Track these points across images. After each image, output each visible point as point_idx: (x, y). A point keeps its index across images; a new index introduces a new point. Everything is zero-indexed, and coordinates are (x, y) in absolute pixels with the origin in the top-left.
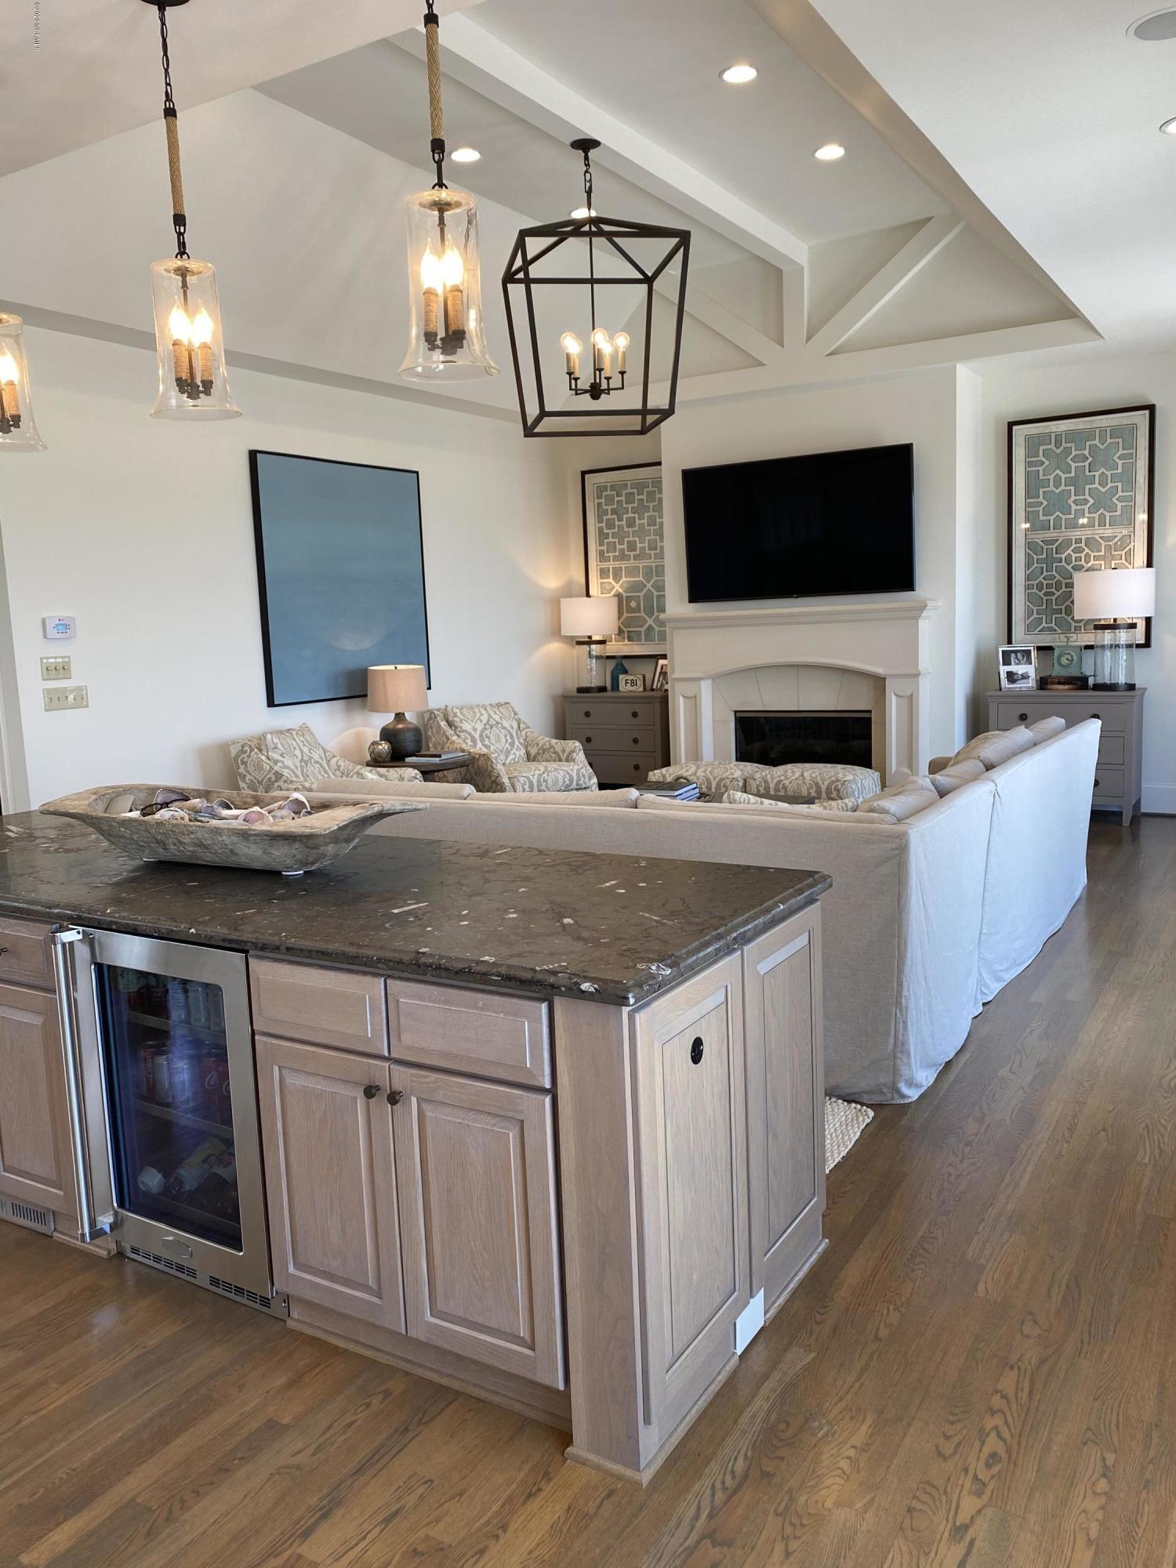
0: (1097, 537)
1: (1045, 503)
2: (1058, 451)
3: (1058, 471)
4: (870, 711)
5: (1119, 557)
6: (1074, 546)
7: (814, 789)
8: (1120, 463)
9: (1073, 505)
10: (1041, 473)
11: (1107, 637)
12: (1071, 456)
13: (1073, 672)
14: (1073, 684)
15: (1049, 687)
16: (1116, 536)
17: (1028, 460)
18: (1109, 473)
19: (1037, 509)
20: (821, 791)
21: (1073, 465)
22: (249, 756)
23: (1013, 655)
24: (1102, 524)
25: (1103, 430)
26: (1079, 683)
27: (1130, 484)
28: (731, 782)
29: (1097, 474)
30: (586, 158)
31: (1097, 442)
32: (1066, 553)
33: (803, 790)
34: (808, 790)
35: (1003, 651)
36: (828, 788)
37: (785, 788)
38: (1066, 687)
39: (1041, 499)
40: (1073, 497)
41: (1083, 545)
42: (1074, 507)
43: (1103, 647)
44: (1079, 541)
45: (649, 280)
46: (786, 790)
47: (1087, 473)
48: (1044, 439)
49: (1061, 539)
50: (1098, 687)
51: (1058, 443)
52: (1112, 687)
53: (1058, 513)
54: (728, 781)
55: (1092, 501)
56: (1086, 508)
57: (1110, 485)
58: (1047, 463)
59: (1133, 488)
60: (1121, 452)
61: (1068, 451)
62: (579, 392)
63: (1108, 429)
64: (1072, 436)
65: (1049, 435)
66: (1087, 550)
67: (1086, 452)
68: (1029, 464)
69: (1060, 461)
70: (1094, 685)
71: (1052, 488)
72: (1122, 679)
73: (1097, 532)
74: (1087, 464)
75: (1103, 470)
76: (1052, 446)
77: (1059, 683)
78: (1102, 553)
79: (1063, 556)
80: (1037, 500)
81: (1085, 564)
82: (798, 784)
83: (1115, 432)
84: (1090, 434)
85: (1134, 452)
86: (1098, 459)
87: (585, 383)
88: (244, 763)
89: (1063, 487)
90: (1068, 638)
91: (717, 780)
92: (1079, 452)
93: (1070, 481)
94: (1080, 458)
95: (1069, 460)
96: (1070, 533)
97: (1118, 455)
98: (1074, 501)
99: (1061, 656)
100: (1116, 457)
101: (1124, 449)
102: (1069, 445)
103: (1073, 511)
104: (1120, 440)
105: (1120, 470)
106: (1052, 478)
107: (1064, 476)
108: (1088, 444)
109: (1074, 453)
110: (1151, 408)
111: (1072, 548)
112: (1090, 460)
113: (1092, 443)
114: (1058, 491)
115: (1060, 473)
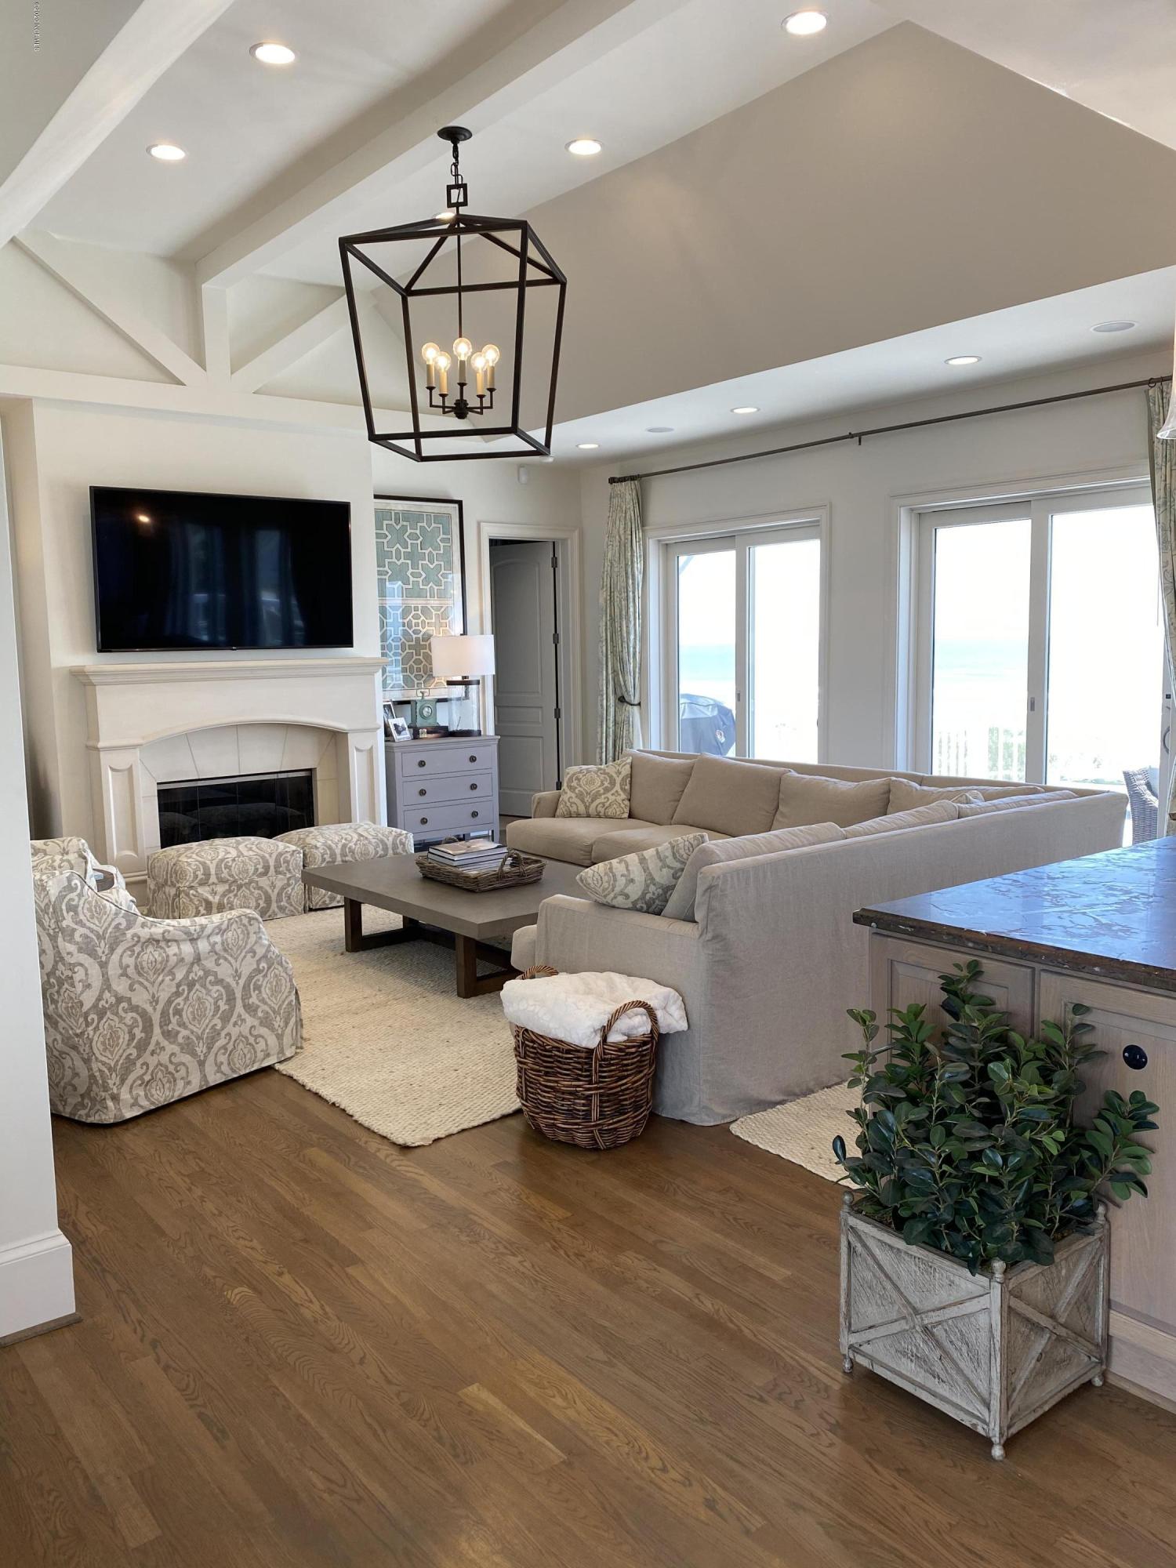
0: (429, 606)
1: (389, 572)
2: (397, 528)
3: (398, 545)
5: (444, 625)
6: (413, 612)
7: (381, 847)
8: (442, 545)
9: (410, 577)
11: (457, 692)
12: (407, 534)
13: (432, 722)
14: (437, 733)
15: (422, 736)
16: (442, 607)
18: (434, 553)
19: (383, 577)
20: (387, 848)
21: (409, 542)
22: (80, 895)
24: (432, 596)
25: (429, 515)
26: (442, 731)
27: (450, 564)
28: (292, 855)
29: (427, 552)
30: (455, 150)
31: (425, 524)
32: (408, 619)
33: (370, 849)
34: (375, 849)
36: (393, 843)
37: (352, 851)
38: (433, 735)
39: (386, 568)
40: (411, 570)
41: (419, 612)
42: (412, 579)
43: (451, 700)
44: (416, 609)
45: (407, 292)
46: (354, 853)
47: (420, 551)
48: (387, 516)
49: (403, 606)
50: (455, 734)
51: (397, 521)
52: (464, 734)
53: (399, 583)
54: (288, 855)
55: (424, 575)
56: (420, 580)
57: (436, 563)
58: (390, 537)
59: (451, 569)
60: (442, 536)
61: (404, 529)
62: (446, 410)
63: (433, 515)
64: (407, 516)
65: (391, 513)
66: (423, 618)
67: (418, 532)
68: (377, 536)
69: (399, 537)
70: (453, 733)
71: (394, 559)
72: (475, 728)
73: (429, 602)
74: (419, 542)
75: (430, 549)
76: (393, 523)
77: (428, 733)
78: (433, 621)
79: (406, 621)
80: (383, 569)
81: (421, 629)
82: (364, 845)
83: (438, 518)
84: (419, 517)
85: (450, 537)
86: (427, 539)
87: (450, 402)
88: (72, 908)
89: (402, 560)
90: (423, 693)
91: (274, 856)
92: (412, 531)
93: (408, 556)
94: (414, 537)
95: (405, 536)
96: (409, 602)
97: (440, 538)
98: (412, 574)
99: (422, 709)
100: (438, 540)
101: (443, 534)
102: (405, 523)
103: (411, 583)
104: (441, 526)
105: (442, 552)
106: (394, 550)
107: (403, 550)
108: (419, 524)
109: (409, 531)
110: (460, 503)
111: (412, 615)
112: (421, 538)
113: (421, 524)
114: (399, 563)
115: (400, 548)
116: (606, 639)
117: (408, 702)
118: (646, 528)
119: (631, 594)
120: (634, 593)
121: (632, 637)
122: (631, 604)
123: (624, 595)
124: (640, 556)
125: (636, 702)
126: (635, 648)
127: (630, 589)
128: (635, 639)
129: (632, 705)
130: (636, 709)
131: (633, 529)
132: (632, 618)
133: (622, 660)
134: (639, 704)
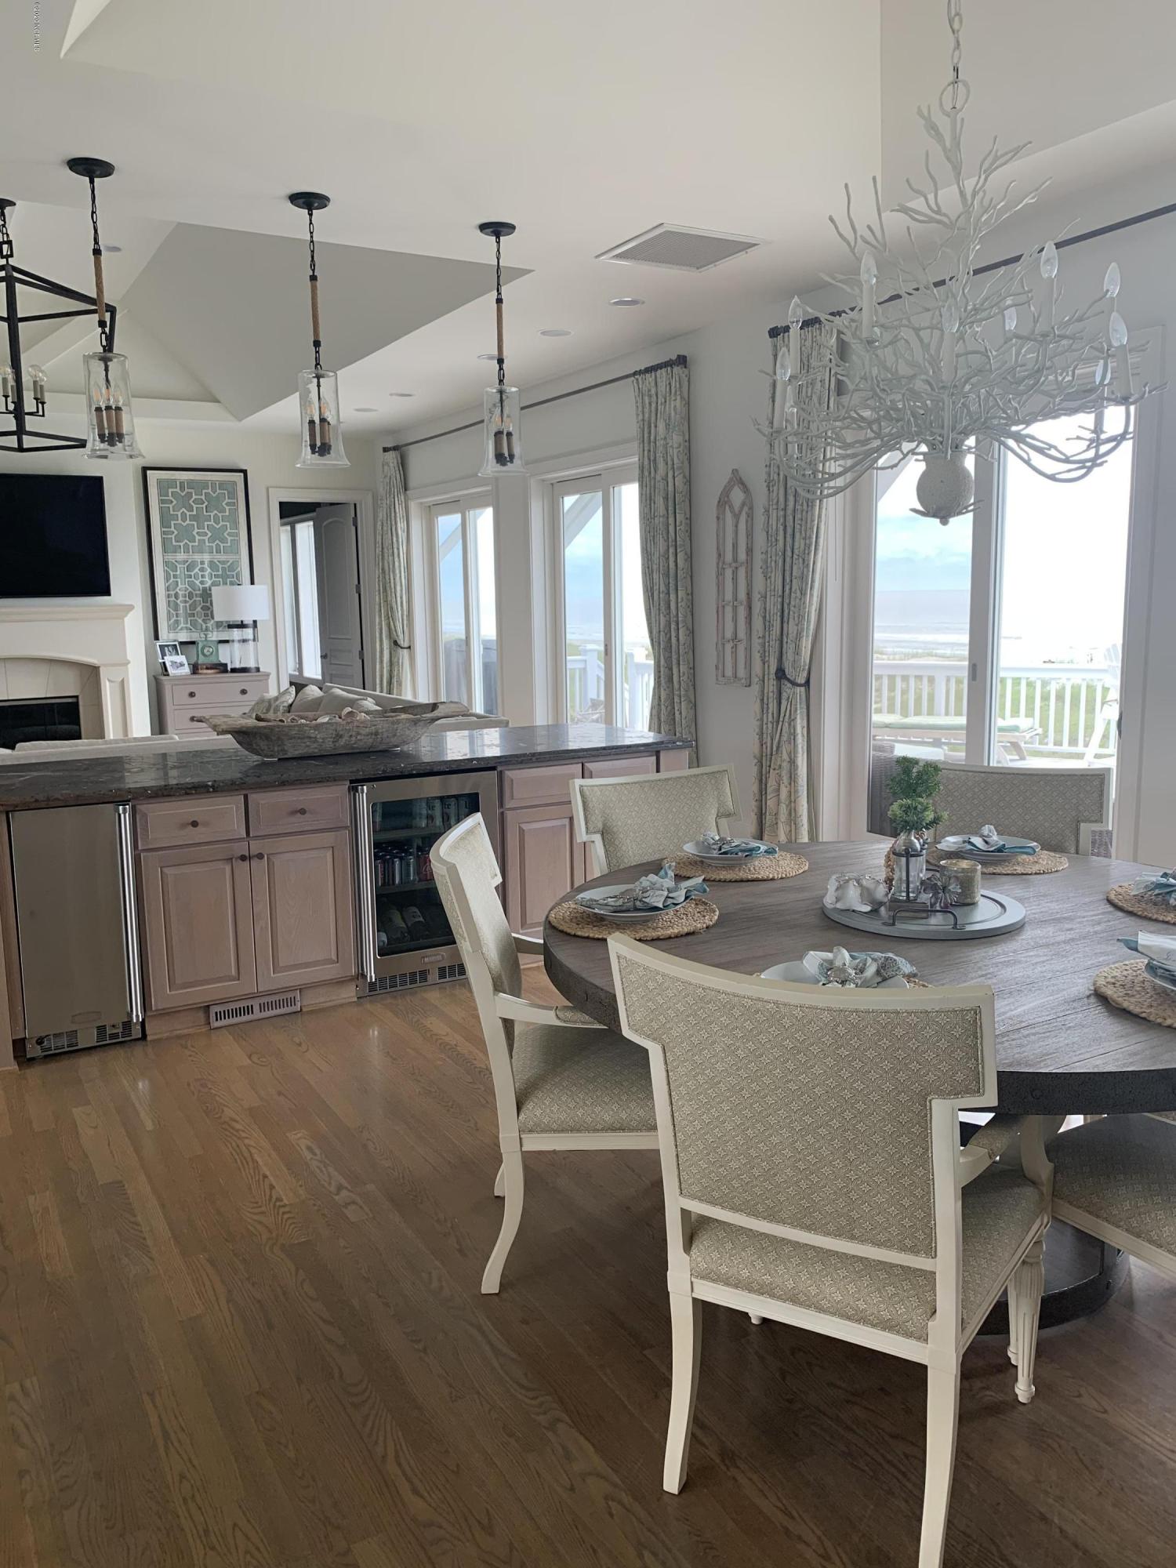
0: (216, 561)
1: (176, 532)
2: (183, 494)
3: (184, 509)
4: (77, 697)
6: (200, 566)
8: (227, 508)
9: (196, 536)
10: (171, 509)
11: (236, 634)
12: (192, 500)
13: (213, 660)
14: (216, 669)
15: (200, 671)
16: (229, 561)
17: (161, 498)
18: (220, 515)
19: (170, 536)
21: (195, 506)
23: (166, 648)
24: (218, 551)
25: (213, 483)
26: (222, 668)
27: (235, 524)
29: (212, 514)
31: (210, 491)
32: (195, 572)
35: (160, 646)
38: (212, 671)
39: (173, 529)
40: (196, 530)
41: (206, 566)
42: (197, 538)
43: (233, 641)
44: (203, 563)
47: (205, 514)
48: (172, 483)
49: (190, 561)
50: (234, 670)
51: (182, 488)
52: (244, 670)
53: (186, 541)
55: (210, 534)
56: (206, 538)
57: (221, 523)
58: (175, 502)
59: (237, 528)
60: (227, 500)
61: (190, 495)
63: (217, 483)
64: (191, 484)
65: (175, 481)
67: (203, 497)
68: (162, 502)
69: (185, 500)
70: (231, 669)
71: (180, 521)
72: (252, 664)
73: (216, 557)
74: (204, 506)
75: (216, 512)
76: (178, 490)
77: (207, 668)
78: (220, 573)
79: (192, 574)
80: (169, 529)
81: (208, 581)
83: (222, 485)
84: (204, 484)
85: (235, 501)
86: (213, 503)
89: (188, 522)
90: (206, 635)
92: (197, 497)
93: (193, 518)
94: (199, 502)
95: (191, 502)
96: (196, 557)
97: (225, 502)
98: (197, 533)
99: (203, 649)
100: (223, 504)
101: (229, 498)
102: (190, 490)
103: (197, 540)
104: (226, 492)
105: (227, 514)
106: (179, 514)
107: (188, 514)
108: (204, 491)
109: (194, 497)
110: (245, 472)
111: (198, 568)
112: (206, 503)
113: (206, 491)
114: (185, 524)
115: (185, 511)
116: (379, 590)
117: (193, 643)
118: (408, 492)
119: (395, 550)
120: (398, 549)
121: (398, 588)
122: (396, 559)
123: (391, 551)
124: (403, 516)
125: (406, 645)
126: (401, 598)
127: (395, 546)
128: (401, 590)
129: (402, 648)
130: (406, 651)
131: (396, 494)
132: (397, 572)
133: (392, 608)
134: (409, 647)
